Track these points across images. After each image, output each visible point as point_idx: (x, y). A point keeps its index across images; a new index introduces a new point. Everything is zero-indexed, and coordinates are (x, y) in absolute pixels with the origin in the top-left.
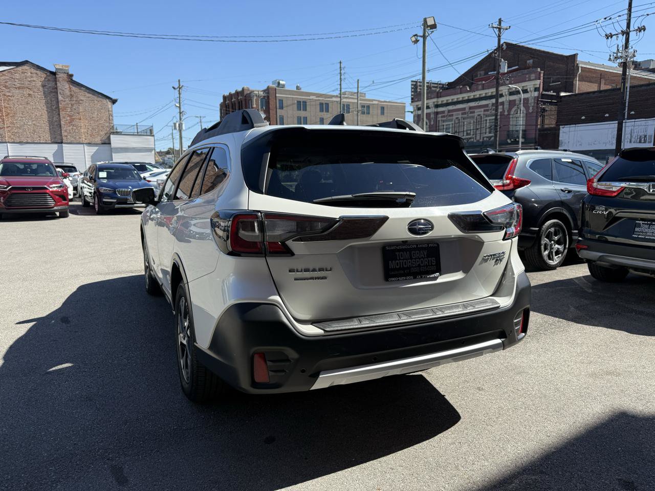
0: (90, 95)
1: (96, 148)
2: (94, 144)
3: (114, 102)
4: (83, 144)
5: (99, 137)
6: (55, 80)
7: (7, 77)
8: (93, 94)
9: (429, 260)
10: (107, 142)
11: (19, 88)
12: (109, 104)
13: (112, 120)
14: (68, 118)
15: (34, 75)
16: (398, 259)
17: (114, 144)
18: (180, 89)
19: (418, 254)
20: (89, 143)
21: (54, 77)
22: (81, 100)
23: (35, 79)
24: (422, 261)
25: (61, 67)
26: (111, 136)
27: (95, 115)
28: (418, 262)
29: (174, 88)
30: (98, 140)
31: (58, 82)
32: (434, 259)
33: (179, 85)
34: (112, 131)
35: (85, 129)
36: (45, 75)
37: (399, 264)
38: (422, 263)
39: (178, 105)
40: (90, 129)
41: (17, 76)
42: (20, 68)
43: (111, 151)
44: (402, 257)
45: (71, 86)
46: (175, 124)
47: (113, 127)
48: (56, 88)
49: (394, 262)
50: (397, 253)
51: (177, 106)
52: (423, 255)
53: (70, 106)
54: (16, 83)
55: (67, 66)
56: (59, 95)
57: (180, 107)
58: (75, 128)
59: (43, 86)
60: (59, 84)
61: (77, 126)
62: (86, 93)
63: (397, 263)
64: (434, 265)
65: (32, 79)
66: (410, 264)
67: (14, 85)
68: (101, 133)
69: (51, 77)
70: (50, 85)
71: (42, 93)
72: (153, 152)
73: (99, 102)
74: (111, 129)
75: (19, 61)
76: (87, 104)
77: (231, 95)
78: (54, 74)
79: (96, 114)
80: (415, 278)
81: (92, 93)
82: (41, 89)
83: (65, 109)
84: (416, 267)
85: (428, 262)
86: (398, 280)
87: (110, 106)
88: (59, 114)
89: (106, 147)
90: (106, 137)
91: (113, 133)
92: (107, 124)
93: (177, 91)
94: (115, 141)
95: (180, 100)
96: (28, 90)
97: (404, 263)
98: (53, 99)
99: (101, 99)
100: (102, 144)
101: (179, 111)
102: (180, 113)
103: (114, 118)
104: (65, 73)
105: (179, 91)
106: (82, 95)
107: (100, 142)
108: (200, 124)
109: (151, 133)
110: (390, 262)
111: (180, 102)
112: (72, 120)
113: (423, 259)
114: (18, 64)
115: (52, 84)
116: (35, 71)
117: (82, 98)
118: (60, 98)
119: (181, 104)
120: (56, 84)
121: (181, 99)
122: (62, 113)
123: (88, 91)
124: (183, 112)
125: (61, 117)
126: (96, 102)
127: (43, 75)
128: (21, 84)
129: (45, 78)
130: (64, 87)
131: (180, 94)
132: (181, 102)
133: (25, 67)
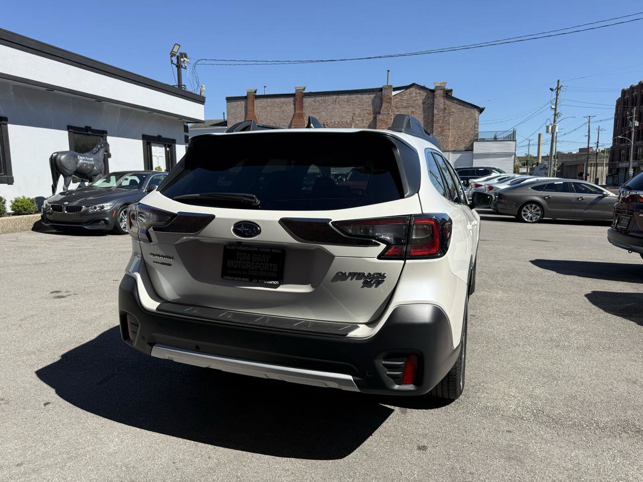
0: (460, 107)
1: (459, 155)
2: (458, 151)
3: (481, 110)
4: (449, 151)
5: (463, 145)
6: (434, 97)
7: (398, 100)
8: (463, 106)
9: (270, 266)
10: (470, 149)
11: (405, 107)
12: (477, 113)
13: (478, 127)
14: (440, 129)
15: (418, 95)
16: (237, 259)
17: (475, 151)
18: (558, 90)
19: (259, 257)
20: (454, 151)
21: (433, 94)
22: (453, 112)
23: (418, 98)
24: (262, 265)
25: (439, 85)
26: (475, 143)
27: (462, 125)
28: (257, 265)
29: (552, 90)
30: (462, 147)
31: (435, 99)
32: (276, 265)
33: (558, 86)
34: (476, 138)
35: (452, 138)
36: (426, 93)
37: (237, 264)
38: (262, 267)
39: (554, 107)
40: (457, 138)
41: (405, 97)
42: (408, 91)
43: (473, 157)
44: (241, 258)
45: (445, 100)
46: (548, 127)
47: (477, 134)
48: (433, 104)
49: (232, 261)
50: (238, 253)
51: (552, 108)
52: (265, 260)
53: (442, 118)
54: (404, 104)
55: (443, 83)
56: (435, 109)
57: (555, 109)
58: (444, 137)
59: (423, 103)
60: (436, 100)
61: (446, 136)
62: (457, 105)
63: (236, 263)
64: (275, 272)
65: (416, 98)
66: (249, 266)
67: (402, 105)
68: (466, 141)
69: (431, 95)
70: (428, 102)
71: (422, 109)
72: (513, 157)
73: (467, 112)
74: (475, 136)
75: (408, 85)
76: (457, 115)
77: (632, 88)
78: (433, 91)
79: (463, 123)
80: (251, 281)
81: (462, 104)
82: (422, 106)
83: (438, 120)
84: (254, 270)
85: (269, 268)
86: (233, 279)
87: (477, 115)
88: (433, 126)
89: (468, 154)
90: (469, 144)
91: (477, 140)
92: (472, 133)
93: (554, 93)
94: (478, 147)
95: (556, 101)
96: (412, 108)
97: (242, 264)
98: (430, 114)
99: (469, 109)
100: (466, 151)
101: (554, 113)
102: (555, 115)
103: (479, 126)
104: (442, 89)
105: (557, 92)
106: (454, 108)
107: (464, 149)
108: (588, 125)
109: (512, 137)
110: (229, 261)
111: (556, 104)
112: (443, 131)
113: (263, 264)
114: (406, 88)
115: (430, 101)
116: (419, 91)
117: (453, 110)
118: (435, 112)
119: (558, 106)
120: (434, 100)
121: (558, 100)
122: (435, 125)
123: (459, 103)
124: (558, 113)
125: (434, 129)
126: (465, 112)
127: (424, 94)
128: (408, 104)
129: (426, 96)
130: (440, 101)
131: (557, 95)
132: (558, 103)
133: (412, 89)
